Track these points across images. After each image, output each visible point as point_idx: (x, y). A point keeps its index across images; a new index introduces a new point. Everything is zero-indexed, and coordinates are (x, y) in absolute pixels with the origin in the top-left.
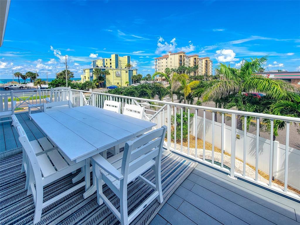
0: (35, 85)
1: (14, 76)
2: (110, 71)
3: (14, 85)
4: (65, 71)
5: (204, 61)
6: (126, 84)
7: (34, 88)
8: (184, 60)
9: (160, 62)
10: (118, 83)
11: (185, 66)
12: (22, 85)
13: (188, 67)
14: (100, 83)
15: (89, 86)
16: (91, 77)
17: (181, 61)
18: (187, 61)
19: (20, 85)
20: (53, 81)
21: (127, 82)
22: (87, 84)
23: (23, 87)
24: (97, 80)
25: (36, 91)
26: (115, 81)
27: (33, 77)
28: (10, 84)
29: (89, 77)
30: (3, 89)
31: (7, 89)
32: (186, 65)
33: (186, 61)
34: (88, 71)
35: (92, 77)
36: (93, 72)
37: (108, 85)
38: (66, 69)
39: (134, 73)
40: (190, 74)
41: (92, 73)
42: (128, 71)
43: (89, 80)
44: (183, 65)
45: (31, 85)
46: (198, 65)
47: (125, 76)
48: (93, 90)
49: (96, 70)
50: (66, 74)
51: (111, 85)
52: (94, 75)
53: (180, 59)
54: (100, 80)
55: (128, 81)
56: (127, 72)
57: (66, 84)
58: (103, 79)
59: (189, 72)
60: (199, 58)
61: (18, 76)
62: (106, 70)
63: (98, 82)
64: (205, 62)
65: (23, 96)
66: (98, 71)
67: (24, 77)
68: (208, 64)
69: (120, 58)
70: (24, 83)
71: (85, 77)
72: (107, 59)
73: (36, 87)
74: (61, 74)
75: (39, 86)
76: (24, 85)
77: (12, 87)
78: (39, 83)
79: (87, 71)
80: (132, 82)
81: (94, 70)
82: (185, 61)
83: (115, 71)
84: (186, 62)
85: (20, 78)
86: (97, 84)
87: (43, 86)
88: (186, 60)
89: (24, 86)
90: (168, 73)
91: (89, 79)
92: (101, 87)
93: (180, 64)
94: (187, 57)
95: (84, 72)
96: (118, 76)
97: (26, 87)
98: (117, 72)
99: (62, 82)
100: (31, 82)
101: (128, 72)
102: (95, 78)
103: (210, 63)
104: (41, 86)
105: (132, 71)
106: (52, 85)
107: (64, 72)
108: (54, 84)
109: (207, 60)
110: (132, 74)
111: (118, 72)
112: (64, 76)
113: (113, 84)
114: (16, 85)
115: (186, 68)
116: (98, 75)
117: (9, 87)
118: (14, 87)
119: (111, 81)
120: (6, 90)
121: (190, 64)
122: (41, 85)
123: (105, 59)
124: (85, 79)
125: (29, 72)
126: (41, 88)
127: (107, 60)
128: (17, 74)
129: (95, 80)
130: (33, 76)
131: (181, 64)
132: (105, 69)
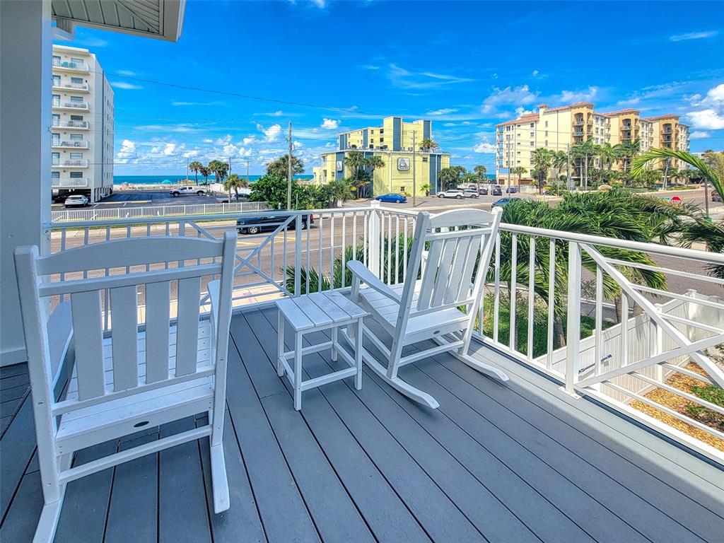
0: (227, 189)
1: (189, 168)
2: (384, 158)
3: (188, 187)
4: (287, 157)
5: (657, 127)
6: (422, 189)
7: (223, 195)
8: (589, 127)
9: (511, 133)
10: (403, 189)
11: (594, 142)
12: (202, 187)
13: (603, 146)
14: (360, 188)
15: (338, 194)
16: (339, 172)
17: (579, 128)
18: (600, 128)
19: (199, 188)
20: (261, 180)
21: (426, 187)
22: (333, 188)
23: (202, 192)
24: (354, 179)
25: (227, 202)
26: (395, 183)
27: (221, 171)
28: (182, 185)
29: (335, 171)
30: (169, 194)
31: (176, 195)
32: (597, 139)
33: (597, 129)
34: (333, 158)
35: (341, 172)
36: (345, 161)
37: (377, 193)
38: (288, 153)
39: (446, 163)
40: (610, 166)
41: (341, 163)
42: (429, 157)
43: (334, 179)
44: (585, 139)
45: (218, 188)
46: (637, 141)
47: (421, 168)
48: (345, 204)
49: (351, 156)
50: (290, 165)
51: (385, 194)
52: (346, 167)
53: (576, 124)
54: (360, 178)
55: (429, 184)
56: (425, 160)
57: (287, 187)
58: (366, 177)
59: (608, 160)
60: (638, 117)
61: (196, 170)
62: (374, 155)
63: (354, 185)
64: (662, 129)
65: (204, 210)
66: (355, 156)
67: (206, 172)
68: (673, 136)
69: (406, 127)
70: (204, 184)
71: (325, 171)
72: (372, 128)
73: (227, 192)
74: (278, 165)
75: (233, 191)
76: (205, 187)
77: (185, 191)
78: (233, 184)
79: (329, 158)
80: (439, 185)
81: (347, 155)
82: (593, 130)
83: (395, 157)
84: (597, 132)
85: (199, 174)
86: (354, 189)
87: (242, 191)
88: (596, 125)
89: (205, 189)
90: (542, 164)
91: (333, 176)
92: (363, 197)
93: (575, 137)
94: (600, 118)
95: (322, 159)
96: (403, 169)
97: (208, 192)
98: (400, 160)
99: (280, 182)
100: (218, 181)
101: (429, 160)
102: (348, 174)
103: (682, 134)
104: (236, 191)
105: (439, 156)
106: (258, 189)
107: (284, 160)
108: (262, 187)
109: (670, 124)
110: (439, 163)
111: (403, 161)
112: (284, 170)
113: (390, 190)
114: (191, 188)
115: (597, 148)
116: (356, 167)
117: (180, 192)
118: (187, 191)
119: (385, 183)
120: (174, 197)
121: (609, 136)
122: (238, 188)
123: (370, 129)
124: (326, 176)
125: (215, 161)
126: (238, 196)
127: (372, 131)
128: (195, 166)
129: (348, 180)
130: (221, 169)
131: (578, 138)
132: (372, 153)
